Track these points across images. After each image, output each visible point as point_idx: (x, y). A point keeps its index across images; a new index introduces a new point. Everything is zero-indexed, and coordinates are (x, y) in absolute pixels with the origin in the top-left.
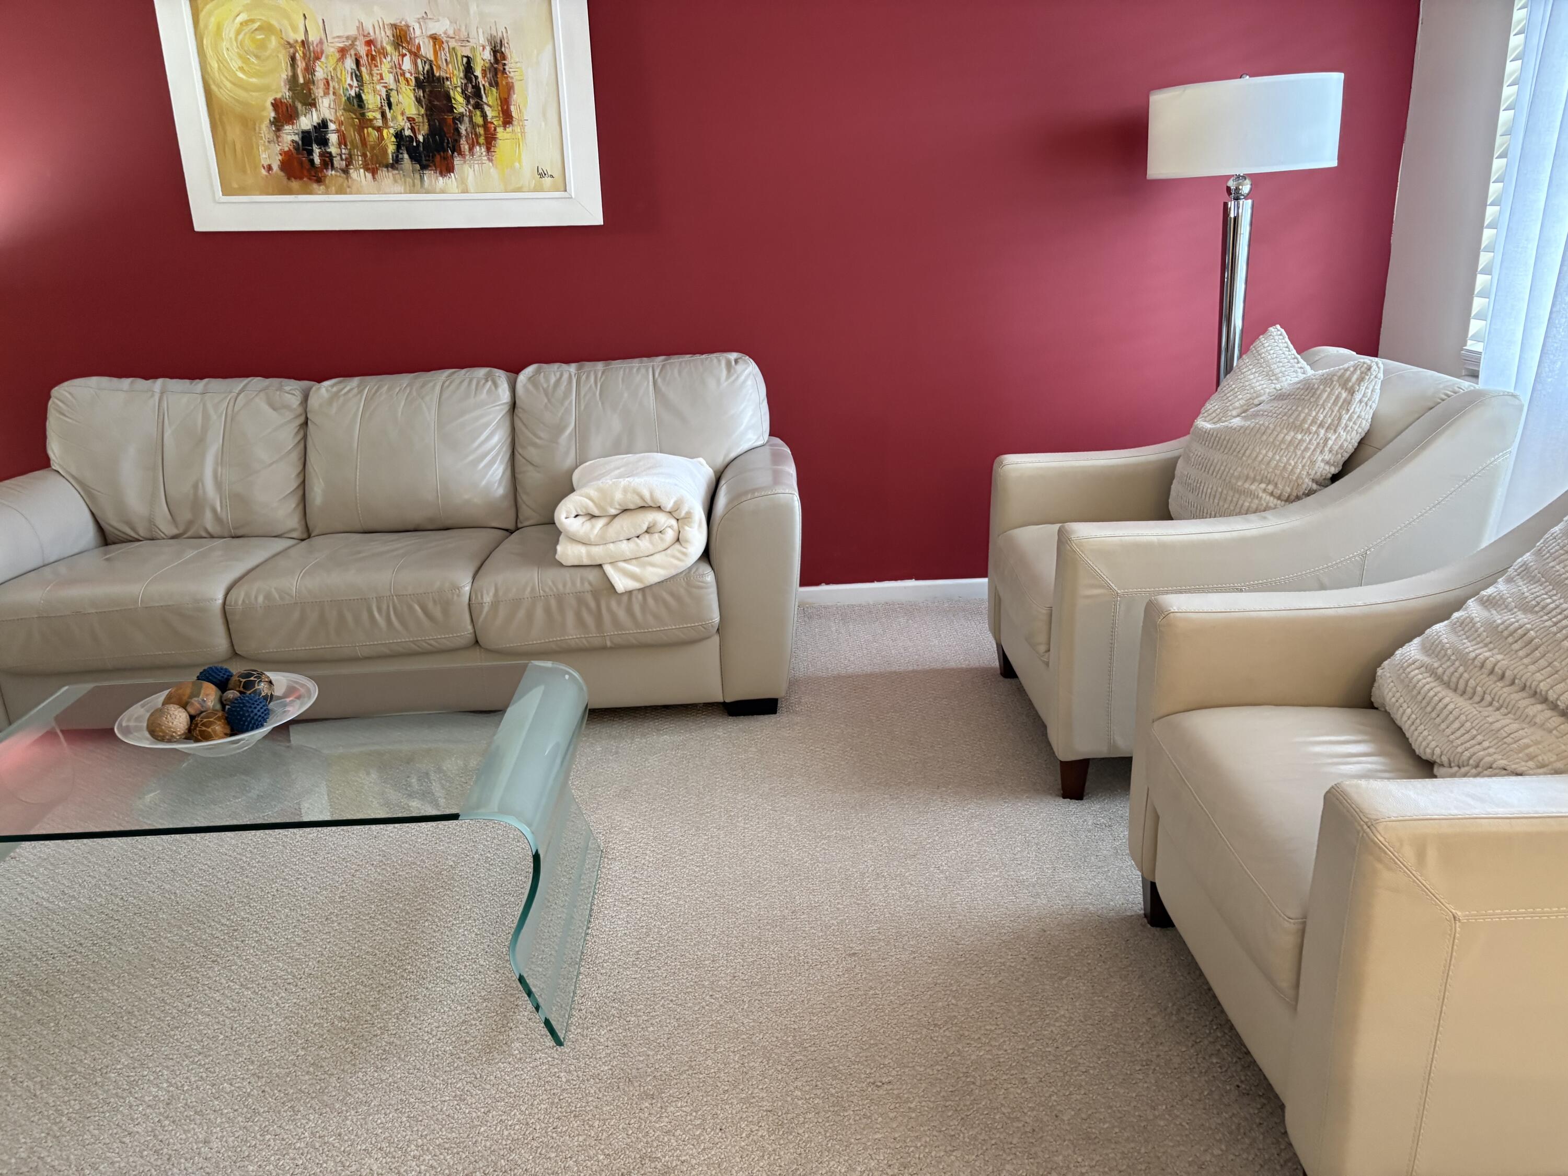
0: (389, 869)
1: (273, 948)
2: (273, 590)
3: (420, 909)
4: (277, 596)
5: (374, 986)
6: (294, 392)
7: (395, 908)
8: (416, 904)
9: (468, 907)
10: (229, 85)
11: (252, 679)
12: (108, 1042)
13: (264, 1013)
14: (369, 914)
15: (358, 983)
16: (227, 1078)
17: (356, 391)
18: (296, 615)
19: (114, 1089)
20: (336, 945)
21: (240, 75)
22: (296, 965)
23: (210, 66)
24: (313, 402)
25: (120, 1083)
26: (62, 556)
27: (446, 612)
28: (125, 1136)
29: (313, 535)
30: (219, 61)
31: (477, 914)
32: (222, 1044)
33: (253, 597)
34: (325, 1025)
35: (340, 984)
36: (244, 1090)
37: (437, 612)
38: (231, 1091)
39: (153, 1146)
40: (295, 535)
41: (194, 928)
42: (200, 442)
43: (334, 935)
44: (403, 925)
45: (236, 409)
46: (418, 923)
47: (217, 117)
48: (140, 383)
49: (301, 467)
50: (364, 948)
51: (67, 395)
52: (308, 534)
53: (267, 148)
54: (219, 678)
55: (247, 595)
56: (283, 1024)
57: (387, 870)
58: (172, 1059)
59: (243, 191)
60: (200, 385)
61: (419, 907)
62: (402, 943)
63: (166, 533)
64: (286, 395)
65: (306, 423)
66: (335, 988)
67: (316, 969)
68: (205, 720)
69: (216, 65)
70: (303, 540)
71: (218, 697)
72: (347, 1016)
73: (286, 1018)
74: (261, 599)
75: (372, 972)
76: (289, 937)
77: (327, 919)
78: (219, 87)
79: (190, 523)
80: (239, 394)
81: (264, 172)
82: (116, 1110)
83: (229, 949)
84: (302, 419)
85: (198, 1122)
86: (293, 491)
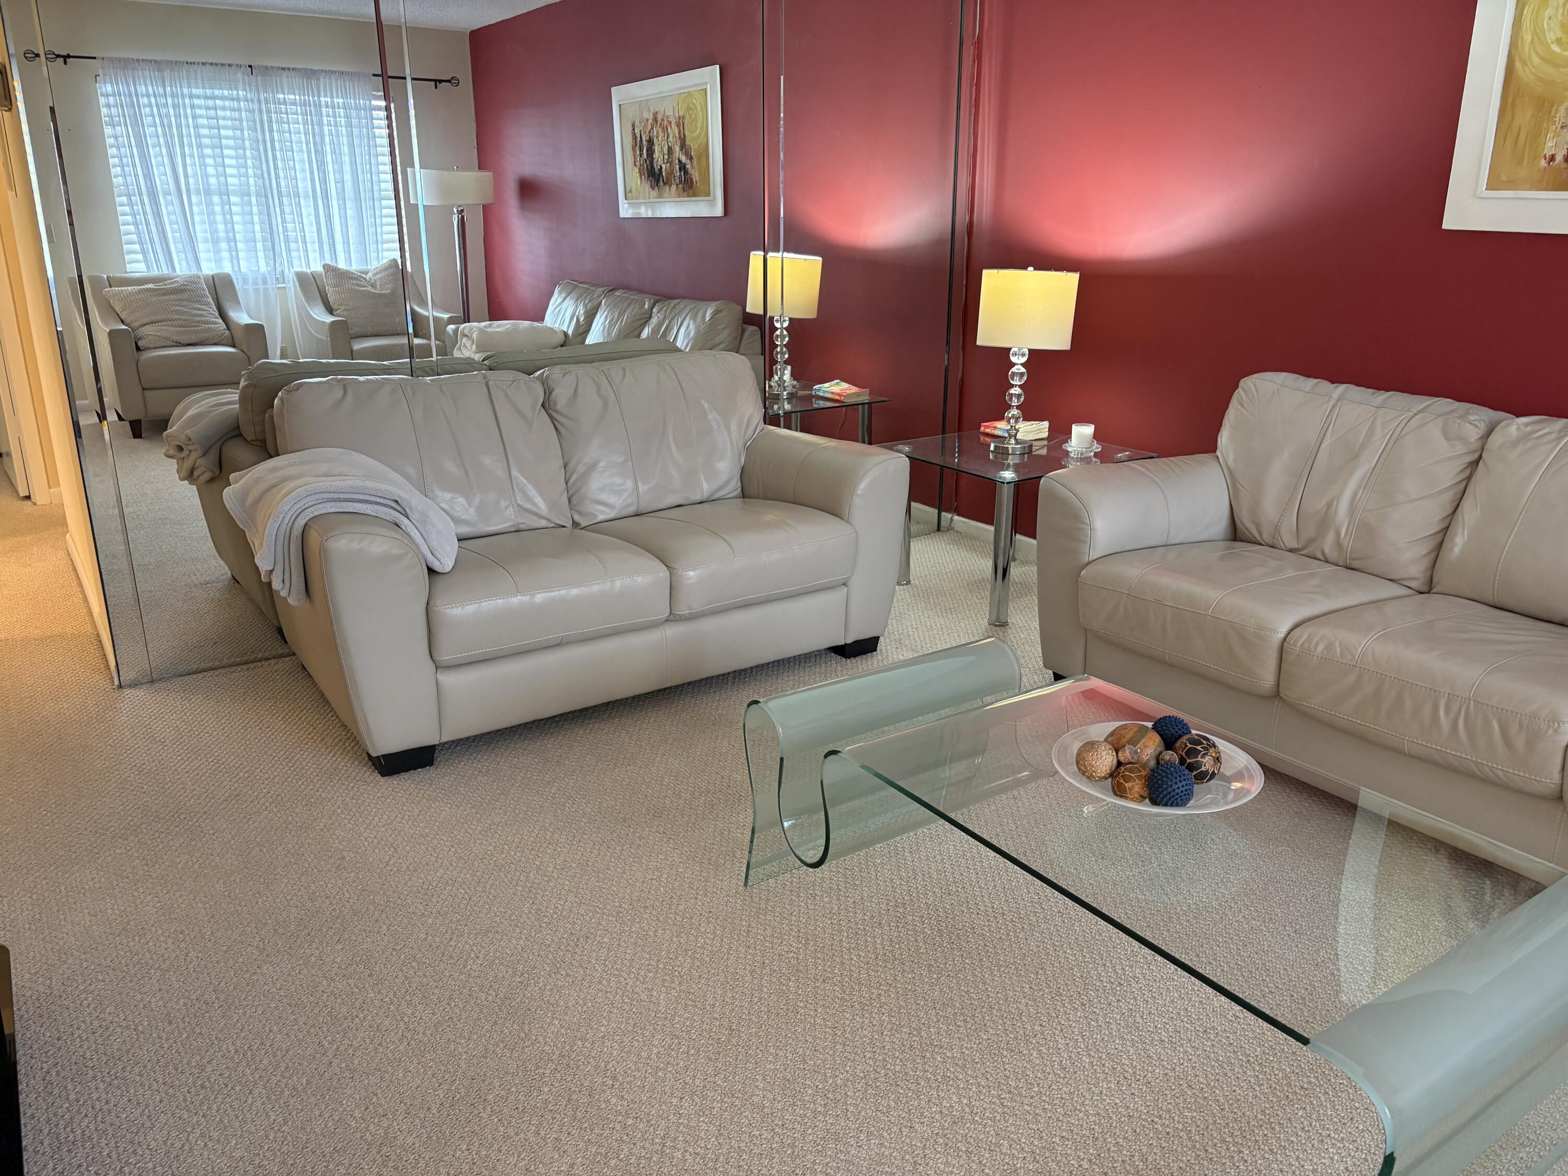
0: (1306, 1014)
1: (1138, 1028)
2: (1337, 643)
3: (1306, 1089)
4: (1338, 650)
5: (1198, 1146)
6: (1478, 424)
7: (1280, 1070)
8: (1305, 1080)
9: (1361, 1127)
10: (1536, 60)
11: (1199, 748)
12: (959, 1023)
13: (1084, 1094)
14: (1249, 1055)
15: (1184, 1129)
16: (1012, 1136)
17: (1553, 436)
18: (1352, 678)
19: (931, 1073)
20: (1194, 1068)
21: (1555, 48)
22: (1144, 1062)
23: (1522, 38)
24: (1496, 439)
25: (938, 1072)
26: (1187, 541)
27: (1531, 744)
28: (906, 1127)
29: (1433, 591)
30: (1535, 33)
31: (1365, 1142)
32: (1032, 1097)
33: (1314, 643)
34: (1125, 1152)
35: (1167, 1117)
36: (1015, 1162)
37: (1520, 742)
38: (1005, 1154)
39: (917, 1155)
40: (1413, 584)
41: (1091, 957)
42: (1353, 458)
43: (1199, 1055)
44: (1275, 1095)
45: (1405, 432)
46: (1291, 1103)
47: (1510, 101)
48: (1325, 386)
49: (1450, 511)
50: (1217, 1092)
51: (1253, 387)
52: (1428, 588)
53: (1556, 135)
54: (1173, 731)
55: (1309, 638)
56: (1092, 1118)
57: (1303, 1013)
58: (987, 1079)
59: (1512, 185)
60: (1383, 396)
61: (1306, 1086)
62: (1259, 1116)
63: (1286, 544)
64: (1467, 424)
65: (1475, 463)
66: (1160, 1117)
67: (1158, 1081)
68: (1127, 773)
69: (1529, 38)
70: (1421, 593)
71: (1157, 752)
72: (1150, 1159)
73: (1098, 1114)
74: (1321, 648)
75: (1207, 1127)
76: (1159, 1026)
77: (1205, 1031)
78: (1524, 63)
79: (1312, 541)
80: (1416, 414)
81: (1543, 163)
82: (918, 1093)
83: (1102, 1001)
84: (1476, 455)
85: (962, 1162)
86: (1430, 535)
